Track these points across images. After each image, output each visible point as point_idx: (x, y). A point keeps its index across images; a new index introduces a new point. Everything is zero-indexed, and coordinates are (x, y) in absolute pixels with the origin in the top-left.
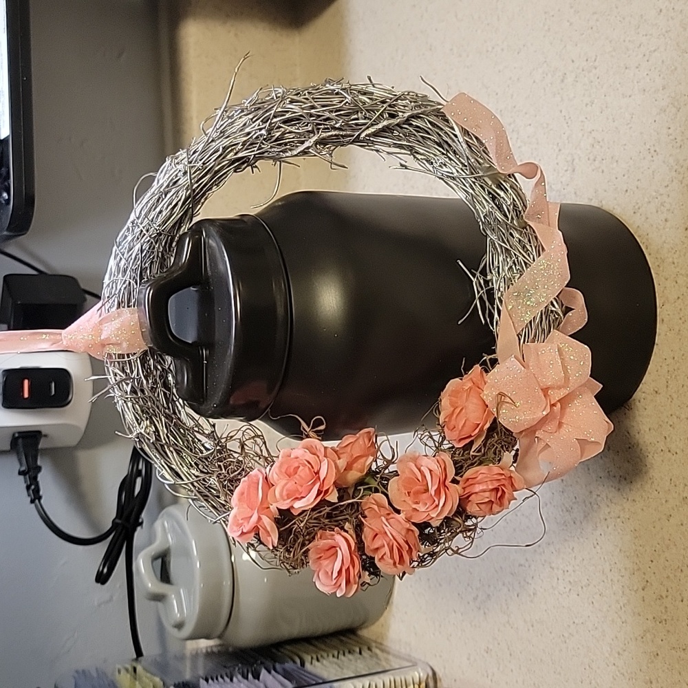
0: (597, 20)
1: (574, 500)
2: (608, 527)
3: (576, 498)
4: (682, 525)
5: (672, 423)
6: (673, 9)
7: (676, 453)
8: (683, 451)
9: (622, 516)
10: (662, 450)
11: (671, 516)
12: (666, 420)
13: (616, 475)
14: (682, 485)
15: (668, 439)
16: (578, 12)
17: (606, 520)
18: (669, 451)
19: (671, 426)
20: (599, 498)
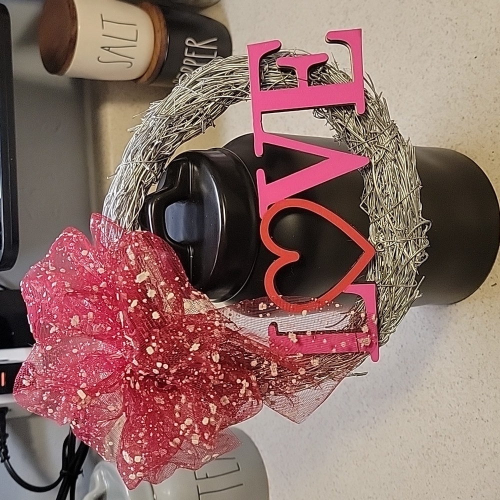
0: (416, 120)
1: (410, 452)
2: (437, 472)
3: (411, 450)
4: (494, 471)
5: (483, 400)
6: (473, 117)
7: (488, 421)
8: (492, 419)
9: (448, 464)
10: (477, 419)
11: (485, 465)
12: (479, 397)
13: (443, 435)
14: (493, 444)
15: (481, 411)
16: (401, 114)
17: (435, 466)
18: (482, 419)
19: (483, 401)
20: (429, 451)
